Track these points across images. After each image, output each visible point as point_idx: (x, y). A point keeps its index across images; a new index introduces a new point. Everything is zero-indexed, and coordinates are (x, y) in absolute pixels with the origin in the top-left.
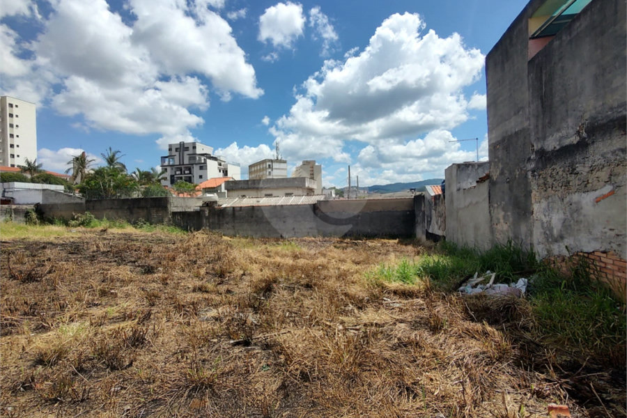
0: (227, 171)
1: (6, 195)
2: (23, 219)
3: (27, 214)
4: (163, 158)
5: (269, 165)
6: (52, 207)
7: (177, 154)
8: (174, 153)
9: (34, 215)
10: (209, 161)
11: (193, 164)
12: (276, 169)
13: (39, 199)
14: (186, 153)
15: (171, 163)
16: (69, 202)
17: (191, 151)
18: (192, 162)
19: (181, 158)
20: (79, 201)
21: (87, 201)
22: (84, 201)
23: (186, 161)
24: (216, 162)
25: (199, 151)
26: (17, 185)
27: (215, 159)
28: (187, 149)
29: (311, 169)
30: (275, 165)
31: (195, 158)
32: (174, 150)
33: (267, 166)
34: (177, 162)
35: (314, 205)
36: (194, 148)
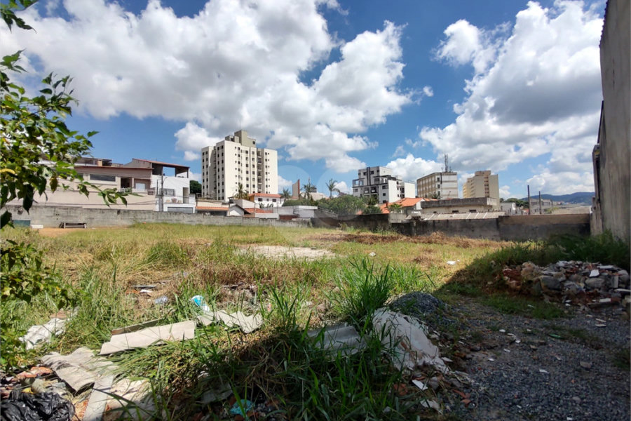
0: (403, 189)
1: (294, 212)
3: (308, 224)
4: (354, 181)
5: (438, 178)
7: (365, 177)
8: (362, 176)
9: (311, 225)
10: (390, 181)
11: (377, 185)
12: (446, 182)
14: (372, 176)
15: (361, 185)
17: (375, 174)
18: (377, 183)
19: (369, 180)
20: (334, 216)
22: (337, 216)
23: (373, 183)
24: (395, 182)
25: (382, 173)
26: (300, 207)
27: (394, 179)
28: (373, 172)
29: (486, 180)
30: (445, 178)
31: (379, 180)
32: (362, 174)
33: (436, 180)
34: (365, 184)
35: (497, 219)
36: (378, 171)
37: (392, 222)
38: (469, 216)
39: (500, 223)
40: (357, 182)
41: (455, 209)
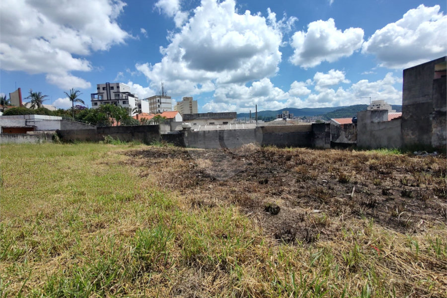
0: (140, 105)
1: (28, 123)
2: (51, 141)
3: (53, 138)
4: (93, 95)
5: (158, 100)
6: (69, 132)
7: (105, 91)
8: (101, 91)
9: (58, 138)
10: (130, 98)
11: (118, 100)
12: (164, 103)
13: (58, 127)
14: (112, 91)
15: (100, 99)
16: (84, 129)
17: (115, 90)
18: (117, 98)
19: (109, 95)
20: (92, 128)
21: (98, 128)
22: (95, 128)
23: (113, 97)
24: (134, 98)
25: (121, 90)
26: (37, 117)
27: (132, 96)
28: (112, 88)
29: (190, 103)
30: (163, 100)
31: (119, 95)
32: (101, 89)
33: (157, 101)
34: (105, 98)
35: (255, 129)
36: (118, 87)
37: (162, 133)
38: (237, 127)
39: (257, 133)
40: (96, 96)
41: (212, 121)
